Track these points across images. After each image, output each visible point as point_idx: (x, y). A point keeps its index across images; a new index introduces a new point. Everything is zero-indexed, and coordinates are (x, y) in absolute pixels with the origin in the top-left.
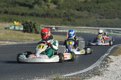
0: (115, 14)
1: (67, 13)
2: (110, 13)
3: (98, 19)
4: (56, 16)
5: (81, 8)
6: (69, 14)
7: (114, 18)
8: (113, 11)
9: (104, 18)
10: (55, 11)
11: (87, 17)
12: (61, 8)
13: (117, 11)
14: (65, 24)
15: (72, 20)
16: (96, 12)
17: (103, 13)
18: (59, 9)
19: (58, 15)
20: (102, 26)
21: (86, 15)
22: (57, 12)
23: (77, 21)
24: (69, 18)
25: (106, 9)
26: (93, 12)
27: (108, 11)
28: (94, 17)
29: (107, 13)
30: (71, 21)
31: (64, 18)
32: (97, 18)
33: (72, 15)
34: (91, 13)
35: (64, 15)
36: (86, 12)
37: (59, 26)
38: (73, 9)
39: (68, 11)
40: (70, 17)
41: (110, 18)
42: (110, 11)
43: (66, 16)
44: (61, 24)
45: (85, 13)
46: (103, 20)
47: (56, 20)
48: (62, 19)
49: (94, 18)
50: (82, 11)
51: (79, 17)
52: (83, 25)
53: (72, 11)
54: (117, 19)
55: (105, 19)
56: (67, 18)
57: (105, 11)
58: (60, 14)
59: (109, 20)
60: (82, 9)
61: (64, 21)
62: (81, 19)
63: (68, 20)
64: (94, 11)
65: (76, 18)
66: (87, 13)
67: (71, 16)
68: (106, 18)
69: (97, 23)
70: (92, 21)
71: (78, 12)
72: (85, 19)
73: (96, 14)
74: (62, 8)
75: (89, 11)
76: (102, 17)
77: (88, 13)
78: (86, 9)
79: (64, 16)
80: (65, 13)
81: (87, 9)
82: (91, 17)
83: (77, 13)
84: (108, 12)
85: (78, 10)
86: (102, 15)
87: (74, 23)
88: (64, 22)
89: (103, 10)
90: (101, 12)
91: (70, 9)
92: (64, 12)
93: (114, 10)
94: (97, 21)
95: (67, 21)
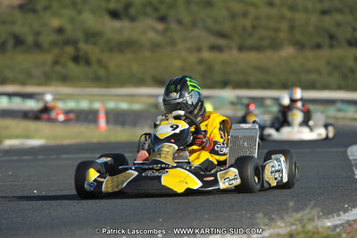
0: (276, 30)
1: (68, 27)
2: (254, 27)
3: (206, 54)
4: (19, 41)
5: (128, 6)
6: (79, 35)
7: (275, 45)
8: (269, 17)
9: (230, 48)
10: (13, 23)
11: (155, 47)
12: (39, 7)
13: (288, 14)
14: (65, 79)
15: (93, 59)
16: (194, 24)
17: (226, 26)
18: (34, 11)
19: (30, 39)
20: (224, 84)
21: (151, 35)
22: (23, 26)
23: (115, 62)
24: (77, 49)
25: (237, 7)
26: (180, 22)
27: (245, 15)
28: (188, 44)
29: (244, 29)
30: (88, 62)
31: (56, 51)
32: (199, 50)
33: (91, 36)
34: (174, 26)
35: (54, 37)
36: (150, 22)
37: (39, 84)
38: (93, 11)
39: (72, 21)
40: (83, 46)
41: (257, 48)
42: (257, 18)
43: (67, 43)
44: (47, 79)
45: (146, 29)
46: (225, 56)
47: (23, 60)
48: (49, 58)
49: (189, 50)
50: (133, 19)
51: (123, 46)
52: (141, 82)
53: (90, 20)
54: (288, 51)
55: (235, 53)
56: (70, 50)
57: (233, 16)
58: (37, 34)
59: (252, 57)
60: (132, 11)
61: (56, 62)
62: (129, 55)
63: (76, 59)
64: (187, 19)
65: (111, 50)
66: (154, 29)
67: (87, 41)
68: (241, 49)
69: (200, 69)
70: (177, 63)
71: (117, 24)
72: (147, 54)
73: (197, 32)
74: (46, 8)
75: (162, 19)
76: (221, 42)
77: (160, 26)
78: (149, 10)
79: (54, 44)
80: (60, 31)
81: (156, 9)
82: (173, 43)
83: (110, 27)
84: (247, 23)
85: (115, 15)
86: (222, 35)
87: (102, 72)
88: (58, 68)
89: (224, 13)
90: (216, 21)
91: (80, 12)
92: (56, 23)
93: (273, 11)
94: (201, 62)
95: (71, 65)
